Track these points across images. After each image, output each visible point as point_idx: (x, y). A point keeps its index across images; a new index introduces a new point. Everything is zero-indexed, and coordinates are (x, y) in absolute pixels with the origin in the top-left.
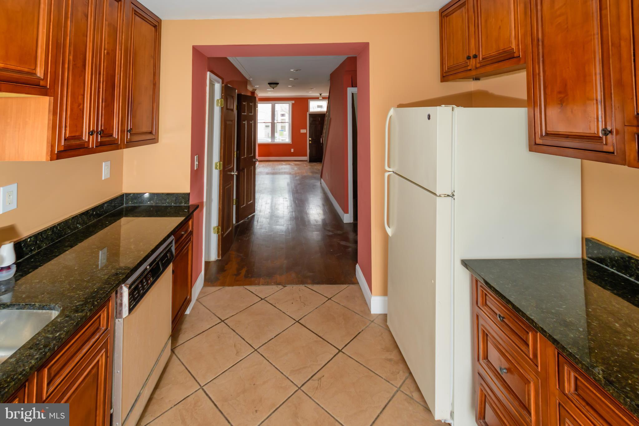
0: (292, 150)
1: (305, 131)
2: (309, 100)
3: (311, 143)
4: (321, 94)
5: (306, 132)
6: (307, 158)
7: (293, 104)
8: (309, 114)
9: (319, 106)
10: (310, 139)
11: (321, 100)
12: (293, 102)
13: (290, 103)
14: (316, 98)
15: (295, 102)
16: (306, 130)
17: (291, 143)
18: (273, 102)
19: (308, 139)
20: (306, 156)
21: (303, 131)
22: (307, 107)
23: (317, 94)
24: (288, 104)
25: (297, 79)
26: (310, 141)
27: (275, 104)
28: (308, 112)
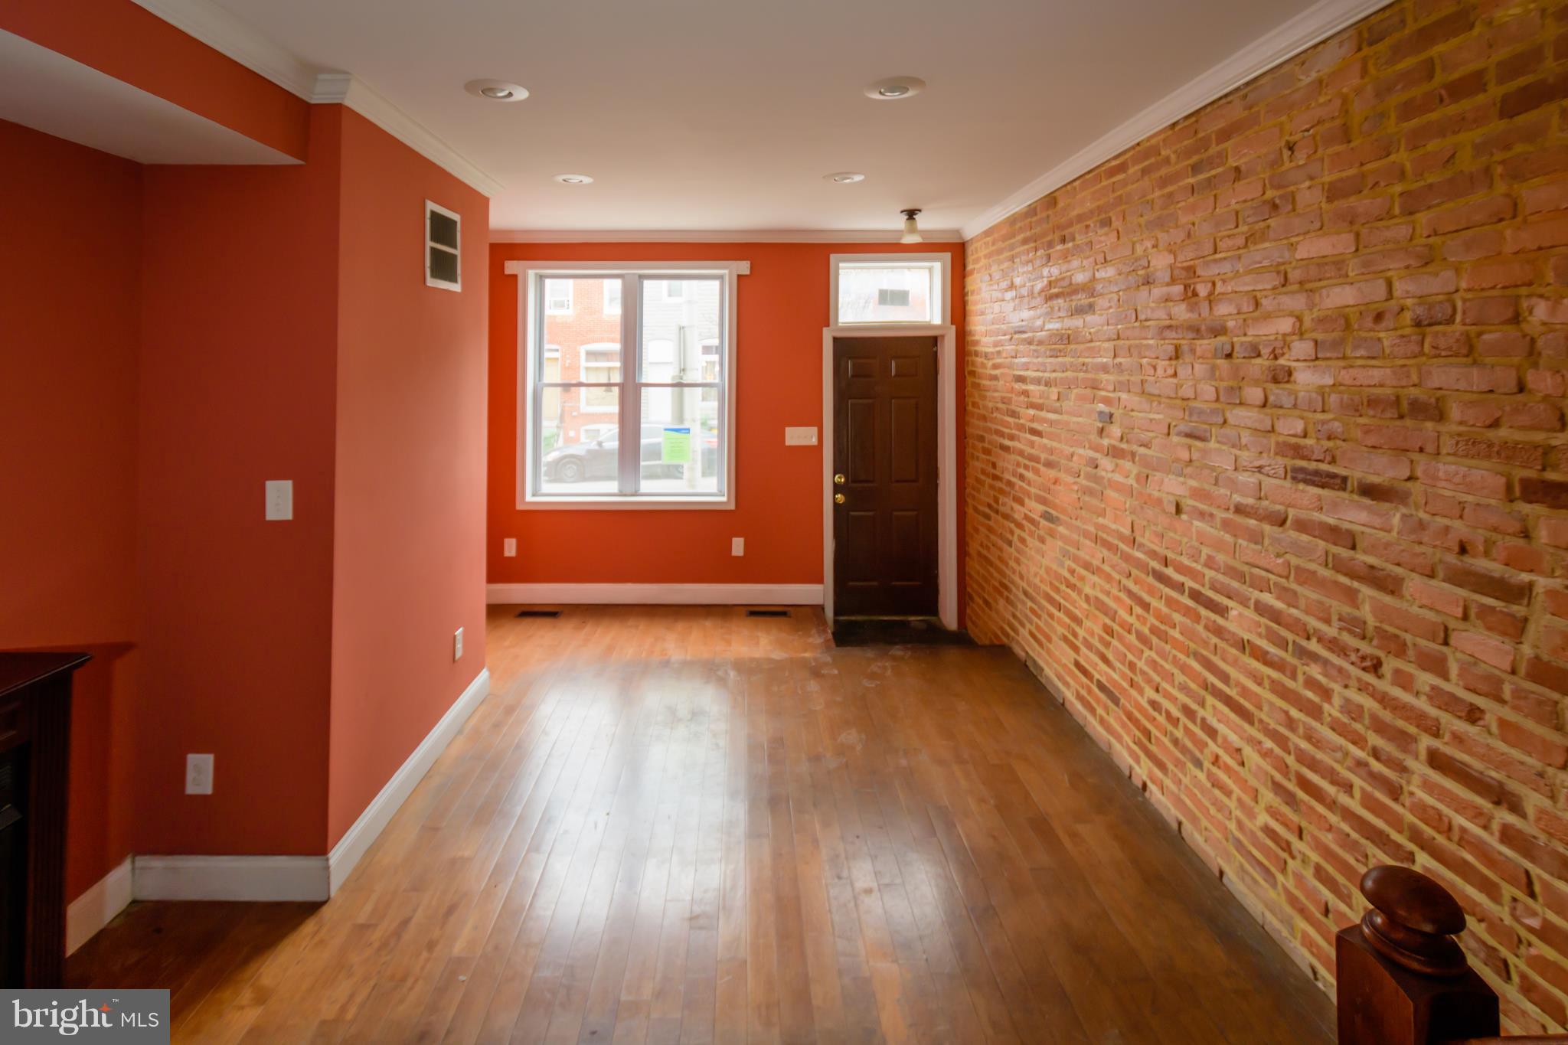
0: (738, 546)
1: (813, 436)
2: (833, 257)
3: (845, 504)
4: (911, 214)
5: (814, 441)
6: (819, 593)
7: (739, 277)
8: (836, 340)
9: (887, 297)
10: (840, 479)
11: (906, 255)
12: (744, 267)
13: (727, 274)
14: (880, 249)
16: (814, 430)
17: (732, 506)
18: (634, 269)
19: (830, 478)
20: (820, 580)
21: (798, 436)
22: (822, 298)
23: (889, 223)
24: (716, 284)
26: (837, 488)
27: (642, 277)
28: (828, 326)
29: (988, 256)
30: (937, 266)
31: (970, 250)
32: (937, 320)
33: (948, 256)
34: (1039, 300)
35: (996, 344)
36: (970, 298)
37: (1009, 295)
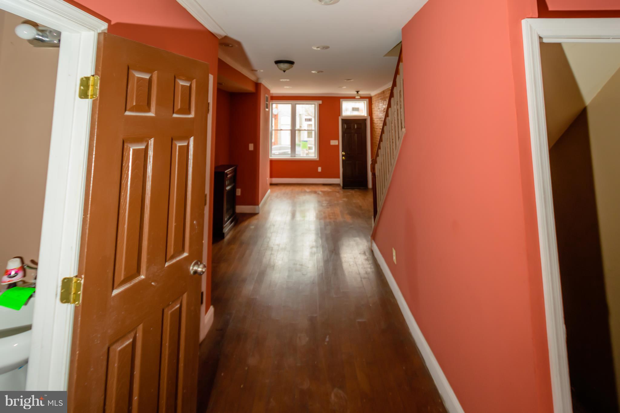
0: (320, 169)
1: (337, 142)
2: (341, 100)
3: (345, 160)
4: (358, 92)
5: (337, 144)
6: (339, 181)
7: (320, 105)
8: (342, 120)
9: (354, 109)
10: (344, 153)
11: (358, 99)
12: (320, 102)
13: (316, 103)
14: (351, 98)
15: (322, 102)
17: (318, 159)
18: (294, 102)
19: (341, 153)
20: (339, 177)
21: (333, 143)
22: (338, 110)
23: (353, 93)
24: (313, 105)
25: (322, 72)
26: (343, 156)
27: (296, 104)
28: (340, 116)
29: (376, 101)
30: (365, 102)
31: (373, 98)
32: (366, 115)
33: (368, 100)
34: (383, 112)
35: (377, 121)
36: (373, 110)
37: (379, 110)
